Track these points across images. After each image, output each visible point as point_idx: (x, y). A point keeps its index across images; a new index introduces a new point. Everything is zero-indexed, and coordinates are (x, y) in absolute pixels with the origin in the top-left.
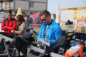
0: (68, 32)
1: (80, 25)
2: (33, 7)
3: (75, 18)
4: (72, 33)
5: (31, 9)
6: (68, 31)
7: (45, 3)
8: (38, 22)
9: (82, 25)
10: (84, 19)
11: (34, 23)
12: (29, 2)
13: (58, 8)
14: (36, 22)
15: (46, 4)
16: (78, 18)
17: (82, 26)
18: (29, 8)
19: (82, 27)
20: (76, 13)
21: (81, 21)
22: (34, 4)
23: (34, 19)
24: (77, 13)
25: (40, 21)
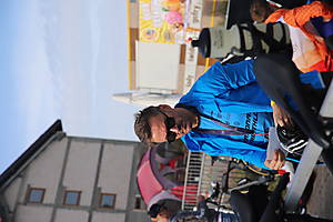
0: (239, 47)
1: (195, 20)
2: (115, 196)
3: (169, 36)
4: (245, 31)
5: (121, 203)
6: (234, 48)
7: (102, 147)
8: (173, 181)
9: (195, 13)
10: (173, 5)
11: (177, 196)
12: (94, 209)
13: (126, 100)
14: (175, 187)
15: (106, 146)
16: (168, 27)
17: (200, 12)
18: (119, 211)
19: (203, 14)
20: (148, 33)
21: (180, 15)
22: (103, 191)
23: (164, 195)
24: (150, 28)
25: (170, 170)
